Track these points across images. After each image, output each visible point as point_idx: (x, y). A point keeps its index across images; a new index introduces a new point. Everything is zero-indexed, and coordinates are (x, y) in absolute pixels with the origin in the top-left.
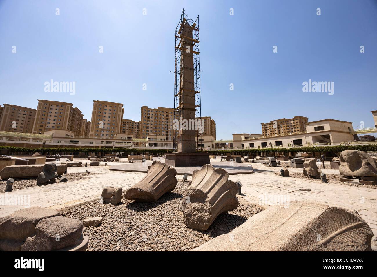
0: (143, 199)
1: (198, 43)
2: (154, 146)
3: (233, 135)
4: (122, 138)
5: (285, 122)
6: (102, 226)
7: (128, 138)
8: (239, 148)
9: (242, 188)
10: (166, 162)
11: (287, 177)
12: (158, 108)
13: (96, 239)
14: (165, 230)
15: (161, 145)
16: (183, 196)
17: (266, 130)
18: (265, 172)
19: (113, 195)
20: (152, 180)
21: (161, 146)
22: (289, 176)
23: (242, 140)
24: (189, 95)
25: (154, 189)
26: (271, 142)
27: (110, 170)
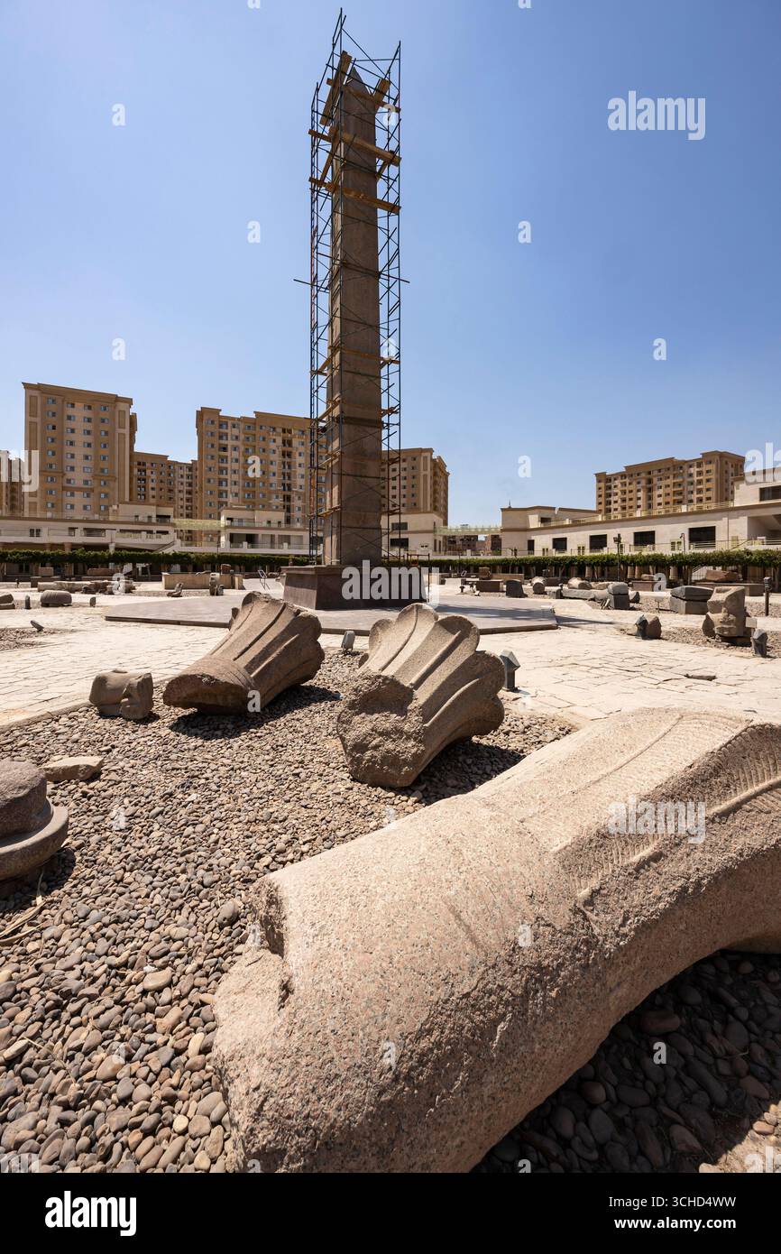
0: (221, 704)
1: (397, 164)
2: (245, 544)
3: (503, 510)
4: (137, 516)
5: (672, 469)
6: (104, 781)
7: (157, 516)
8: (518, 553)
9: (517, 673)
10: (286, 594)
11: (655, 642)
12: (254, 416)
13: (89, 813)
14: (291, 787)
15: (269, 539)
16: (342, 695)
17: (610, 496)
18: (593, 625)
19: (127, 695)
20: (247, 649)
21: (269, 545)
22: (660, 638)
23: (531, 527)
24: (361, 371)
25: (252, 676)
26: (619, 535)
27: (109, 619)
